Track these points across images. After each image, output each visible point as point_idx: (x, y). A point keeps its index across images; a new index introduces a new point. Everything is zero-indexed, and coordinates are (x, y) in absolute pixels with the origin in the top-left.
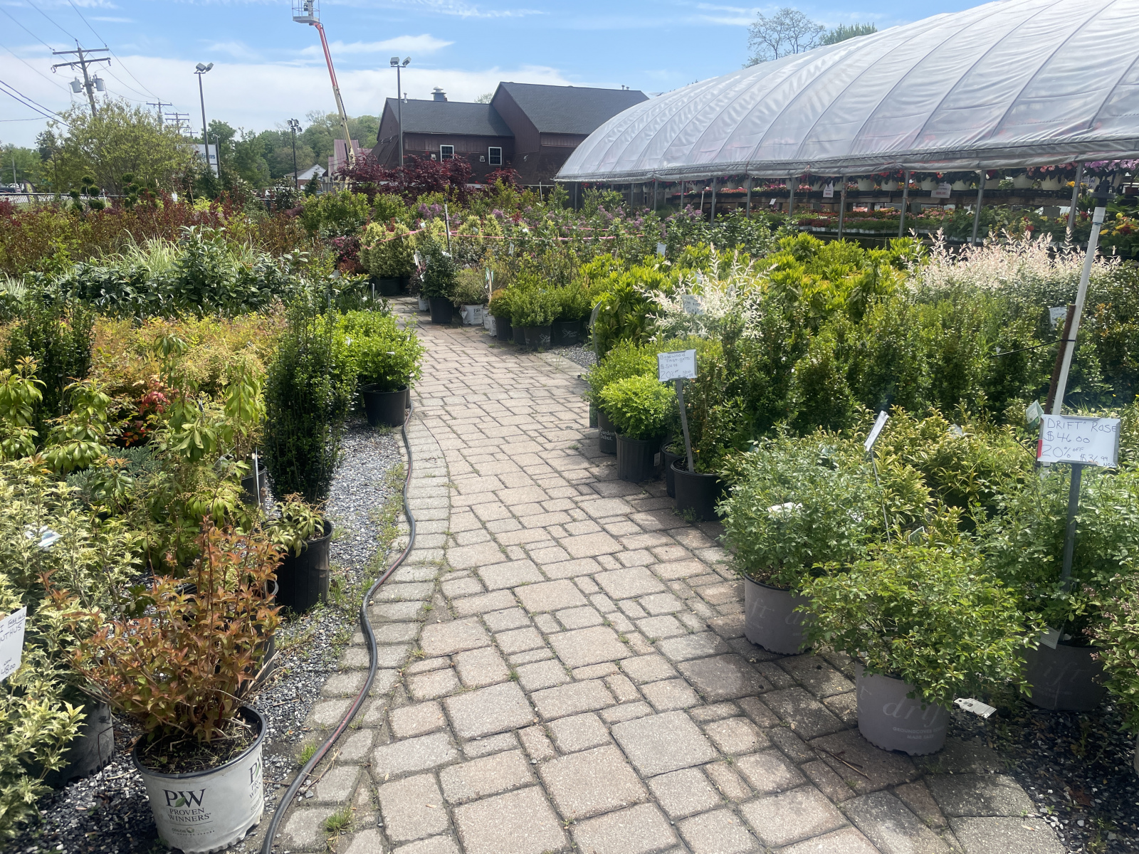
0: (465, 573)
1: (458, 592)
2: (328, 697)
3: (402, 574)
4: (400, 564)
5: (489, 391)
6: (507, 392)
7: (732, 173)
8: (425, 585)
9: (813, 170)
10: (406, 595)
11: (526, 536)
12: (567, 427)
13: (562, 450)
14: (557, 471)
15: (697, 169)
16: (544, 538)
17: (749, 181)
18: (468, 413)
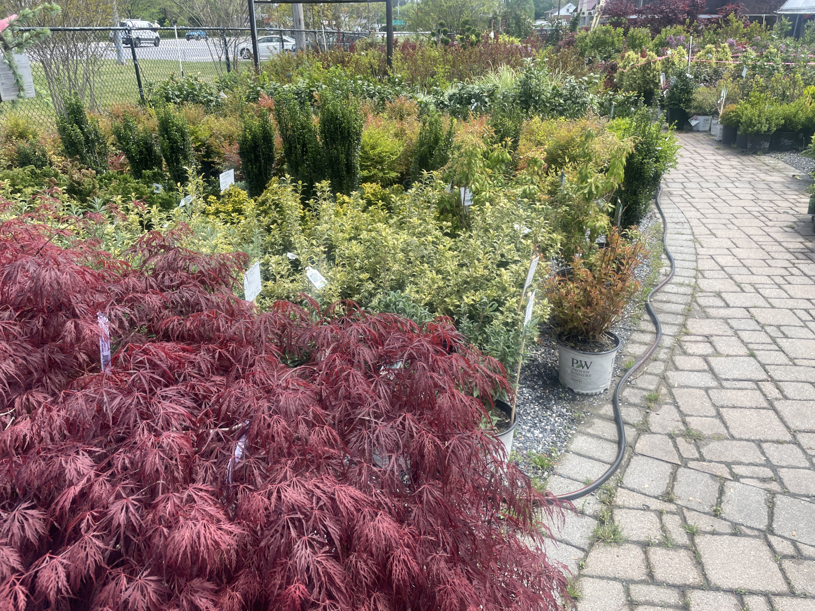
0: (712, 294)
1: (708, 304)
2: (634, 342)
3: (668, 288)
4: (666, 283)
5: (718, 180)
6: (733, 182)
8: (685, 296)
10: (673, 300)
11: (754, 279)
12: (784, 212)
13: (781, 227)
14: (776, 241)
16: (769, 282)
18: (704, 195)
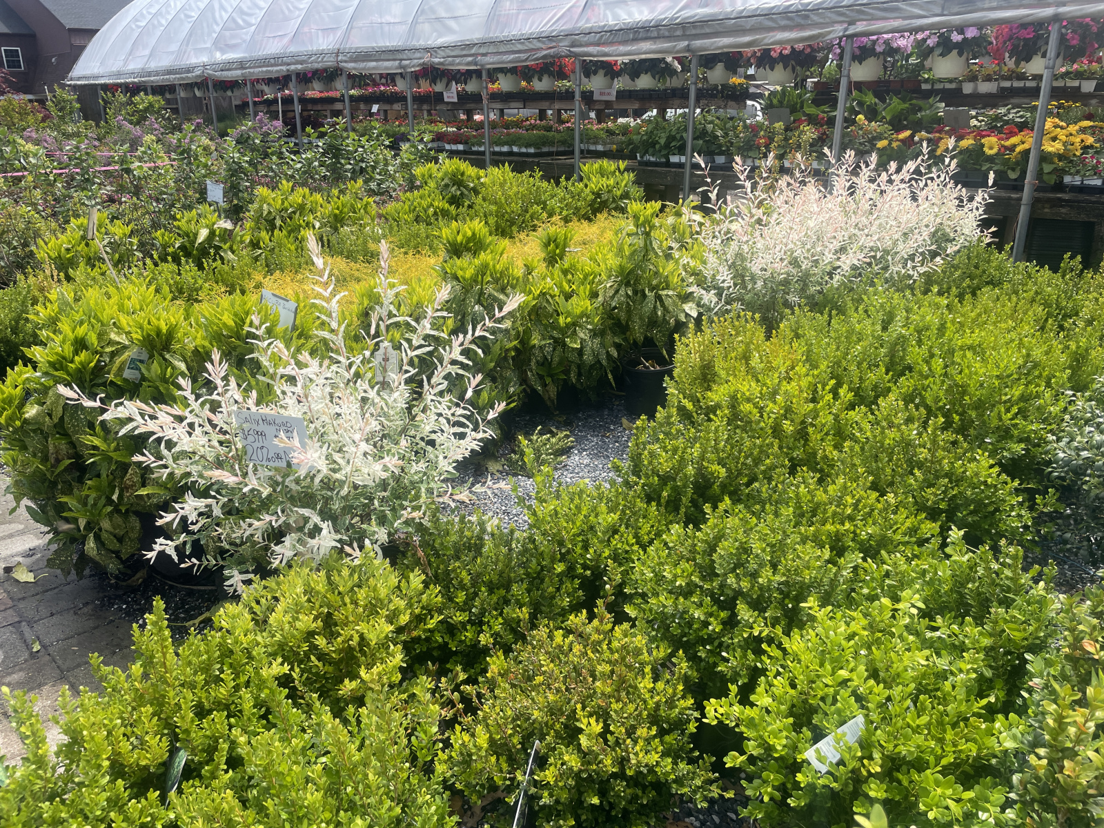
7: (316, 66)
9: (437, 60)
15: (265, 62)
17: (344, 77)
